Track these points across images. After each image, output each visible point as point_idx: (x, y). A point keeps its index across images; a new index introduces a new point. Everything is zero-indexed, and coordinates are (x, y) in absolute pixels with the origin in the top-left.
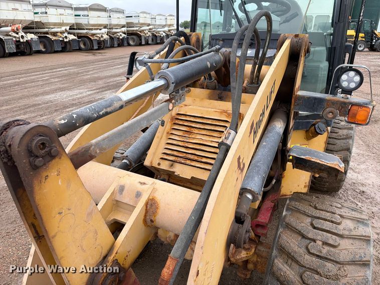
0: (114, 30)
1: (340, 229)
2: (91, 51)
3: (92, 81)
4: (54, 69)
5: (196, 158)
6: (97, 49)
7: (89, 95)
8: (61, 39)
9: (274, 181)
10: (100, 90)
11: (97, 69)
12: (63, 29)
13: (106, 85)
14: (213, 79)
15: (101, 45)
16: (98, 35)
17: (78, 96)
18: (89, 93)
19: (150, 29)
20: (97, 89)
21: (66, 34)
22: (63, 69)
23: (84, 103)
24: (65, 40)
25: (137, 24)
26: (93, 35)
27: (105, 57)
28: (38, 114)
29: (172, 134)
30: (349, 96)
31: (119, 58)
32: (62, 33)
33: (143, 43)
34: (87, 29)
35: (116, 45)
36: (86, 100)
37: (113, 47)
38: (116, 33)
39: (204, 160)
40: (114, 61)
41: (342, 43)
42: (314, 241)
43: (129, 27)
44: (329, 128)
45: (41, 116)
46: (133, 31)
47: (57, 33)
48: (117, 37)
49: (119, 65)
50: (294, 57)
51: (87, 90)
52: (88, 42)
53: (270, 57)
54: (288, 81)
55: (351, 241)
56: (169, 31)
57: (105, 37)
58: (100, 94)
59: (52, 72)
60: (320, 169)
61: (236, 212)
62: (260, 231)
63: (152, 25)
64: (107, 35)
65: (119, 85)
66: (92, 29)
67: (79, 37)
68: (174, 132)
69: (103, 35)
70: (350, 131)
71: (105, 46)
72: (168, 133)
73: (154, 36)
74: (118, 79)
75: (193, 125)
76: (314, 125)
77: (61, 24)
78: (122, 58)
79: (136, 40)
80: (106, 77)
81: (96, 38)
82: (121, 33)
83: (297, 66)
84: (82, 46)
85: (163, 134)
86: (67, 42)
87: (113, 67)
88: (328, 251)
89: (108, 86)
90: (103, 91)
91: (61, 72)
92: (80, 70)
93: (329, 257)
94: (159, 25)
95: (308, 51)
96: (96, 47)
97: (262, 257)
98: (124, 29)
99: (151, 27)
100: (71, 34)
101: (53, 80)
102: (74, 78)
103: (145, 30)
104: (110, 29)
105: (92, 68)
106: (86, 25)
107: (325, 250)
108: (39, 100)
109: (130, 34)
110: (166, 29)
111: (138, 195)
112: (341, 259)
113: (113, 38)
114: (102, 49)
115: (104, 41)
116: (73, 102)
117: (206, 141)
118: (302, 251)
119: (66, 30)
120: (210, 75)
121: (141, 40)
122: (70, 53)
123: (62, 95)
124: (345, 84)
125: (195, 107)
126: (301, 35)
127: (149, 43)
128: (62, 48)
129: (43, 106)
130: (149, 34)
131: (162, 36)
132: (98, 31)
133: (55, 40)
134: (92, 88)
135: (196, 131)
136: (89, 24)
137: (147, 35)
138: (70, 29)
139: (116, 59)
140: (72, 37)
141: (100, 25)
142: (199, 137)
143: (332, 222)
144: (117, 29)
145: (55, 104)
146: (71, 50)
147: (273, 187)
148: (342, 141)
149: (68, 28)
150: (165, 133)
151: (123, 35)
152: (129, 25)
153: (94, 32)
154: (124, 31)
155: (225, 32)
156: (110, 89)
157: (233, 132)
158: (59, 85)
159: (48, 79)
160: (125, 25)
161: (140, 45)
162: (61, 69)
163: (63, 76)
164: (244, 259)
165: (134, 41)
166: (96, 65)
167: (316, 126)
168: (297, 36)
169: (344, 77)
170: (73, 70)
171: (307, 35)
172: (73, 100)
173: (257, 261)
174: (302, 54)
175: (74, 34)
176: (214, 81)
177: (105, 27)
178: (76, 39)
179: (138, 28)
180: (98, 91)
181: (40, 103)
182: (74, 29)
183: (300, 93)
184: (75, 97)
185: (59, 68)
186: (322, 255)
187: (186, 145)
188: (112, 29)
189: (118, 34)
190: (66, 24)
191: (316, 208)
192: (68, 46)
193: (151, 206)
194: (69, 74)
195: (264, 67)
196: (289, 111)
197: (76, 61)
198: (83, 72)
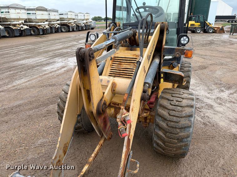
0: (52, 23)
1: (183, 96)
2: (38, 36)
3: (45, 53)
4: (19, 46)
5: (124, 74)
6: (42, 35)
7: (46, 60)
8: (19, 28)
9: (156, 87)
10: (52, 57)
11: (47, 46)
12: (20, 22)
13: (55, 54)
14: (128, 42)
15: (45, 32)
16: (42, 26)
17: (39, 61)
18: (45, 59)
19: (75, 22)
20: (49, 57)
21: (22, 25)
22: (24, 46)
23: (44, 65)
24: (22, 29)
25: (66, 18)
26: (39, 26)
27: (48, 39)
28: (19, 71)
29: (112, 65)
30: (184, 47)
31: (57, 40)
32: (20, 24)
33: (71, 30)
34: (35, 22)
35: (54, 32)
36: (45, 63)
37: (52, 33)
38: (54, 24)
39: (128, 74)
40: (55, 41)
41: (182, 26)
42: (173, 101)
43: (62, 21)
44: (179, 65)
45: (21, 72)
46: (65, 23)
47: (16, 24)
48: (54, 27)
49: (59, 43)
50: (162, 32)
51: (43, 58)
52: (36, 30)
53: (152, 32)
54: (160, 42)
55: (187, 100)
56: (87, 23)
57: (47, 27)
58: (52, 59)
59: (18, 48)
60: (175, 81)
61: (143, 90)
62: (151, 106)
63: (76, 19)
64: (48, 26)
65: (62, 54)
66: (38, 22)
67: (30, 27)
68: (113, 65)
69: (46, 26)
70: (190, 68)
71: (47, 32)
72: (111, 65)
73: (78, 26)
74: (60, 51)
75: (122, 61)
76: (172, 64)
77: (19, 19)
78: (59, 39)
79: (66, 29)
80: (53, 50)
81: (41, 28)
82: (56, 25)
83: (163, 35)
84: (32, 33)
85: (108, 66)
86: (22, 30)
87: (55, 44)
88: (178, 103)
89: (56, 55)
90: (53, 58)
91: (24, 48)
92: (36, 47)
93: (179, 105)
94: (80, 19)
95: (167, 29)
96: (41, 33)
97: (153, 116)
98: (58, 22)
99: (75, 20)
100: (25, 25)
101: (20, 53)
102: (32, 51)
103: (72, 22)
104: (50, 22)
105: (43, 45)
106: (34, 19)
107: (177, 103)
108: (16, 63)
109: (62, 25)
110: (85, 22)
111: (108, 82)
112: (183, 105)
113: (52, 28)
114: (45, 34)
115: (47, 29)
116: (37, 64)
117: (128, 67)
118: (169, 104)
119: (22, 23)
120: (126, 40)
121: (69, 28)
122: (25, 37)
123: (29, 61)
124: (182, 42)
125: (121, 54)
126: (164, 22)
127: (74, 30)
128: (20, 34)
129: (19, 67)
130: (74, 24)
131: (82, 26)
132: (42, 23)
133: (15, 29)
134: (46, 56)
135: (123, 63)
136: (36, 19)
137: (73, 25)
138: (24, 22)
139: (56, 40)
140: (25, 27)
141: (44, 20)
142: (124, 65)
143: (180, 94)
144: (54, 22)
145: (27, 66)
146: (25, 35)
147: (155, 90)
148: (186, 73)
149: (23, 21)
150: (109, 66)
151: (58, 26)
152: (61, 19)
153: (40, 24)
154: (58, 23)
155: (128, 22)
156: (57, 57)
157: (141, 57)
158: (25, 56)
159: (17, 52)
160: (59, 19)
161: (69, 31)
162: (23, 47)
163: (26, 50)
164: (145, 116)
165: (65, 29)
166: (44, 44)
167: (173, 64)
168: (163, 23)
169: (182, 39)
170: (31, 47)
171: (167, 22)
172: (37, 63)
173: (151, 118)
174: (165, 30)
175: (27, 25)
176: (128, 43)
177: (47, 21)
178: (28, 28)
179: (67, 21)
180: (50, 58)
181: (17, 65)
182: (27, 22)
183: (165, 47)
184: (37, 62)
185: (21, 46)
186: (176, 105)
187: (119, 69)
188: (51, 22)
189: (55, 25)
190: (22, 19)
191: (173, 91)
192: (24, 33)
193: (114, 85)
194: (29, 50)
195: (150, 37)
196: (161, 55)
197: (31, 42)
198: (38, 48)
